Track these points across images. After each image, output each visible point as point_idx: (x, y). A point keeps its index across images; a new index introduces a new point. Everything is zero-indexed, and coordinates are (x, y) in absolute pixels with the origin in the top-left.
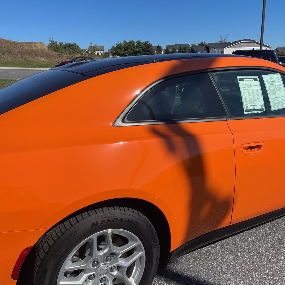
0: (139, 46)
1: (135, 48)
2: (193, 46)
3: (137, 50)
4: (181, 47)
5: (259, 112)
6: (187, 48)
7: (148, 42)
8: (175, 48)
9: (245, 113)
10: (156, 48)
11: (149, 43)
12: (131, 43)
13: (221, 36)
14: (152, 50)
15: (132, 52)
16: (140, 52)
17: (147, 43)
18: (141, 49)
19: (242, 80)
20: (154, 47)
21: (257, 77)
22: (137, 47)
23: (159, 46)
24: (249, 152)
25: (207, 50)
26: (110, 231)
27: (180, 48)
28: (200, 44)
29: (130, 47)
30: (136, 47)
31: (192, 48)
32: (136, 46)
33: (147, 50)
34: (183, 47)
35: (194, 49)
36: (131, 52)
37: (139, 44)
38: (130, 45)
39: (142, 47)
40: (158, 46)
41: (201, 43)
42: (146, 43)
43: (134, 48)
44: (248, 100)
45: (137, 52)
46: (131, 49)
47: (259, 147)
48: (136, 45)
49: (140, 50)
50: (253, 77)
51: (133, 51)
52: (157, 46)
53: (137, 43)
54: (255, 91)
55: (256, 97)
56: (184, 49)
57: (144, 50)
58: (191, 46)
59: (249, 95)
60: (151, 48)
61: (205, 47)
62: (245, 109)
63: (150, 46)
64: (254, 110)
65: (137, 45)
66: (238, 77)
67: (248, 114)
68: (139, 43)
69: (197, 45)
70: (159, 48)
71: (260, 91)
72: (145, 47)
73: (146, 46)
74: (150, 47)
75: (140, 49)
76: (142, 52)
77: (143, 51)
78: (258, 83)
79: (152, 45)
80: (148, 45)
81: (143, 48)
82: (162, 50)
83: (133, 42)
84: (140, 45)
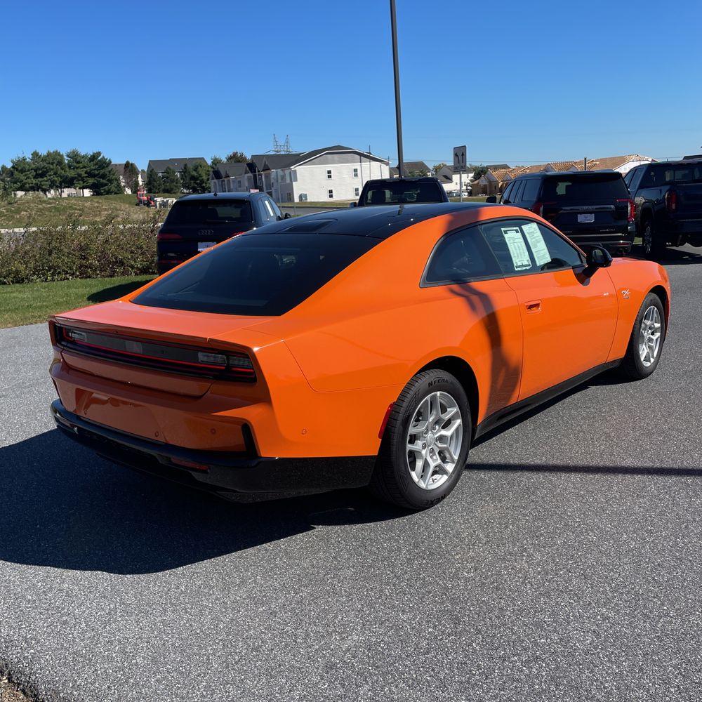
0: (75, 164)
1: (67, 169)
2: (216, 162)
3: (71, 174)
4: (186, 165)
5: (527, 268)
6: (201, 166)
7: (99, 154)
8: (171, 167)
9: (516, 270)
10: (122, 170)
11: (103, 157)
12: (55, 158)
13: (275, 138)
14: (114, 174)
15: (58, 179)
16: (80, 178)
17: (98, 157)
18: (83, 173)
19: (506, 232)
20: (116, 165)
21: (517, 228)
22: (70, 167)
23: (130, 162)
24: (530, 312)
25: (251, 172)
26: (438, 393)
27: (185, 168)
28: (230, 158)
29: (51, 167)
30: (67, 166)
31: (213, 168)
32: (68, 164)
33: (99, 173)
34: (190, 166)
35: (219, 169)
36: (56, 179)
37: (76, 159)
38: (51, 161)
39: (85, 167)
40: (128, 163)
41: (234, 156)
42: (94, 157)
43: (62, 169)
44: (516, 255)
45: (73, 179)
46: (55, 174)
47: (537, 305)
48: (66, 162)
49: (80, 175)
50: (515, 228)
51: (61, 177)
52: (125, 162)
53: (68, 156)
54: (519, 244)
55: (521, 251)
56: (196, 170)
57: (90, 175)
58: (209, 162)
59: (516, 249)
60: (110, 168)
61: (246, 165)
62: (515, 265)
63: (105, 163)
64: (523, 266)
65: (69, 161)
66: (503, 229)
67: (519, 271)
68: (74, 156)
69: (224, 160)
70: (130, 169)
71: (523, 244)
72: (92, 167)
73: (97, 164)
74: (107, 166)
75: (79, 171)
76: (85, 179)
77: (88, 177)
78: (519, 235)
79: (110, 162)
80: (99, 161)
81: (88, 169)
82: (138, 174)
83: (57, 153)
84: (78, 162)
